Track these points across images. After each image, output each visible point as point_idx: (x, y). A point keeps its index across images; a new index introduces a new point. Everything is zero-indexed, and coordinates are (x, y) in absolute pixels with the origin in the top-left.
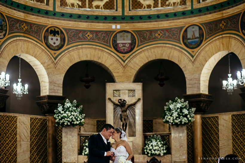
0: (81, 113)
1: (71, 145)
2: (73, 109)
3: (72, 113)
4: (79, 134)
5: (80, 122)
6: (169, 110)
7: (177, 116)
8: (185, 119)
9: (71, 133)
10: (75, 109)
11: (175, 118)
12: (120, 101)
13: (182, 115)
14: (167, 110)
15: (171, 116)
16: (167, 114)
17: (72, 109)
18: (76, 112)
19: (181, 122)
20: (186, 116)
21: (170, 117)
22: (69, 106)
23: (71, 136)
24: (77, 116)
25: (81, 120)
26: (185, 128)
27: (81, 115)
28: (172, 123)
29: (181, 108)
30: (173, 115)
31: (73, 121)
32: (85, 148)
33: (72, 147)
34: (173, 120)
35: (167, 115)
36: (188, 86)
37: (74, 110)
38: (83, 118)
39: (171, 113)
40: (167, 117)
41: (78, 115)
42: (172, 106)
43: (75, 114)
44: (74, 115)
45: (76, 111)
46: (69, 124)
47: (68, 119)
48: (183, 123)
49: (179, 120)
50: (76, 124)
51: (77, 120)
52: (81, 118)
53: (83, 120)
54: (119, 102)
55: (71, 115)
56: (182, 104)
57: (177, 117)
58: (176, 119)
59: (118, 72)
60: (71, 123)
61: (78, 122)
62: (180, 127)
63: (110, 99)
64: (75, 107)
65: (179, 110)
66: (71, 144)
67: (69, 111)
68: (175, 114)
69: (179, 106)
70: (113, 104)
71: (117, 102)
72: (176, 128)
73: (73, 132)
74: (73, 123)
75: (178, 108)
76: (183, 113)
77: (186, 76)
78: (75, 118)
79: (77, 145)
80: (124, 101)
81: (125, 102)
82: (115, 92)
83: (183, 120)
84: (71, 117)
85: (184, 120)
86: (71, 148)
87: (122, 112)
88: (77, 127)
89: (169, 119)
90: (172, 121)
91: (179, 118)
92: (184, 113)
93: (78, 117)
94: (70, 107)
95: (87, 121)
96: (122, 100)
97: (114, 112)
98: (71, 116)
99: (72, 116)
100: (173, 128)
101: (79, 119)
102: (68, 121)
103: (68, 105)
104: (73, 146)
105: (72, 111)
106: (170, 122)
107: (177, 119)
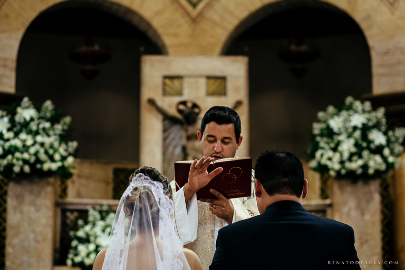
0: (64, 138)
1: (32, 236)
2: (41, 126)
3: (39, 139)
4: (57, 204)
5: (59, 164)
6: (329, 133)
7: (354, 150)
8: (378, 158)
9: (32, 197)
10: (47, 125)
11: (346, 155)
12: (182, 107)
13: (368, 148)
14: (322, 135)
15: (335, 150)
16: (322, 144)
17: (38, 125)
18: (48, 135)
19: (365, 167)
20: (379, 150)
21: (330, 153)
22: (28, 118)
23: (32, 209)
24: (52, 146)
25: (64, 159)
26: (374, 187)
27: (66, 144)
28: (338, 172)
29: (365, 129)
30: (340, 148)
31: (38, 161)
32: (74, 243)
33: (37, 241)
34: (342, 162)
35: (322, 148)
36: (376, 69)
37: (44, 129)
38: (70, 154)
39: (336, 141)
40: (322, 155)
41: (56, 144)
42: (335, 123)
43: (47, 141)
44: (42, 145)
45: (51, 133)
46: (27, 169)
47: (26, 156)
48: (371, 171)
49: (360, 162)
50: (50, 173)
51: (52, 159)
52: (64, 154)
53: (70, 160)
54: (180, 111)
55: (35, 143)
56: (367, 115)
57: (352, 155)
58: (350, 159)
59: (176, 35)
60: (32, 166)
61: (54, 166)
62: (360, 184)
63: (152, 102)
64: (48, 120)
65: (358, 134)
66: (34, 232)
67: (30, 132)
68: (347, 146)
69: (358, 120)
70: (160, 117)
71: (173, 112)
72: (349, 189)
73: (39, 194)
74: (38, 166)
75: (355, 128)
76: (370, 142)
77: (371, 42)
78: (46, 152)
79: (50, 236)
80: (195, 106)
81: (197, 110)
82: (168, 81)
83: (371, 164)
84: (32, 150)
85: (375, 162)
86: (33, 244)
87: (189, 138)
88: (51, 180)
89: (330, 159)
90: (337, 166)
91: (360, 157)
92: (372, 142)
93: (56, 151)
94: (32, 119)
95: (87, 168)
96: (189, 105)
97: (165, 139)
98: (33, 145)
99: (37, 147)
100: (341, 188)
101: (57, 157)
102: (26, 162)
103: (26, 113)
104: (39, 238)
105: (37, 133)
106: (333, 169)
107: (355, 158)
